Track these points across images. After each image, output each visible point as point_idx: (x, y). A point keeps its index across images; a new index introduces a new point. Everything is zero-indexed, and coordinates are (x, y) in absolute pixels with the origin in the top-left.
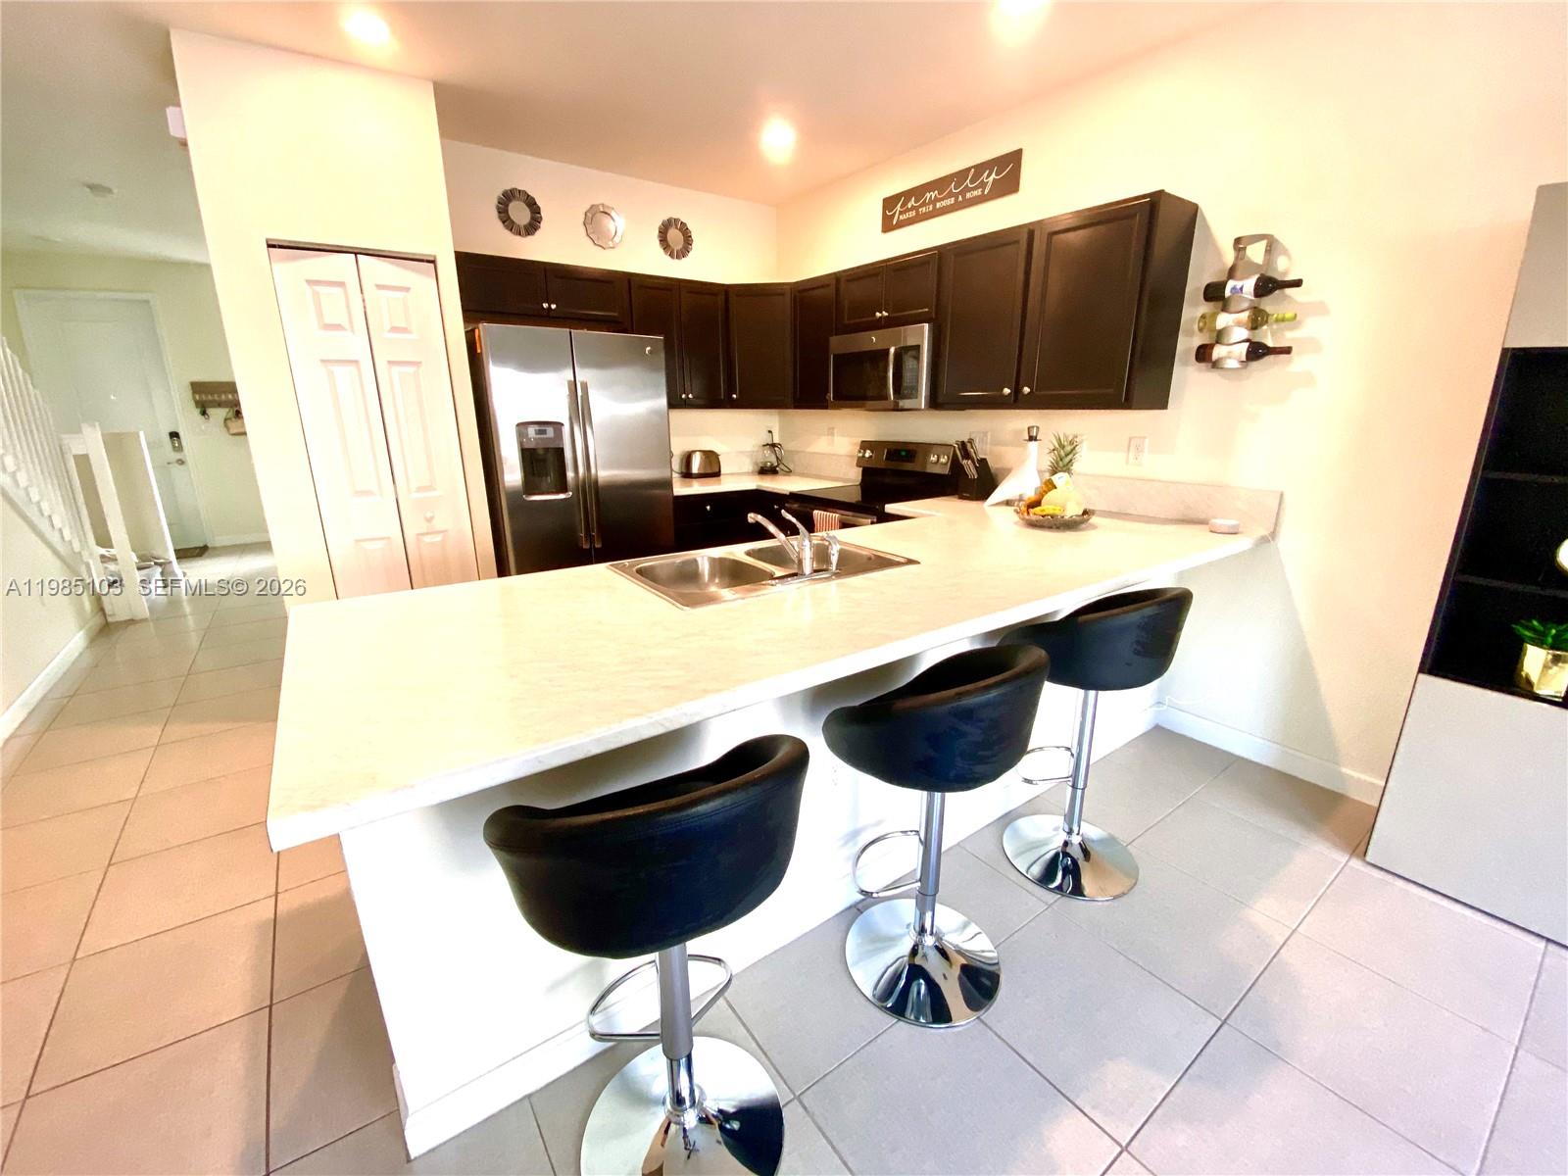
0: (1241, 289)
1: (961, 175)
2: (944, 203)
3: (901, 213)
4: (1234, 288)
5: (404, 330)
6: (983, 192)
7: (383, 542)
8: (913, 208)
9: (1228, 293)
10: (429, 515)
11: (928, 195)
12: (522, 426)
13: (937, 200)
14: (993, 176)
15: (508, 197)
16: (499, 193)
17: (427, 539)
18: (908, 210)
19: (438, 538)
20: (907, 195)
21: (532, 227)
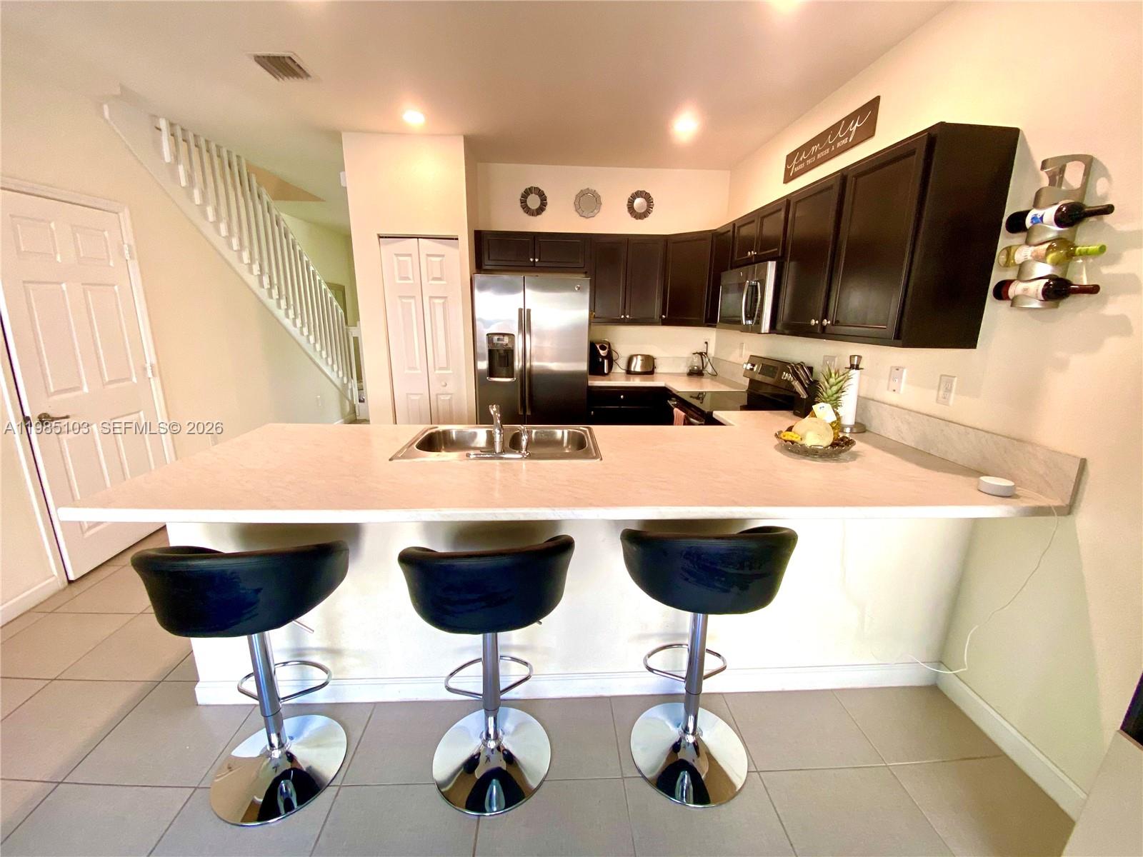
0: (1042, 218)
1: (834, 128)
2: (822, 154)
3: (796, 166)
4: (1034, 218)
5: (439, 279)
6: (848, 140)
7: (420, 396)
8: (804, 160)
9: (1028, 223)
10: (443, 384)
11: (813, 148)
12: (490, 336)
13: (819, 151)
14: (857, 125)
15: (528, 192)
16: (522, 190)
17: (442, 397)
18: (801, 163)
19: (448, 397)
20: (800, 150)
21: (540, 210)
